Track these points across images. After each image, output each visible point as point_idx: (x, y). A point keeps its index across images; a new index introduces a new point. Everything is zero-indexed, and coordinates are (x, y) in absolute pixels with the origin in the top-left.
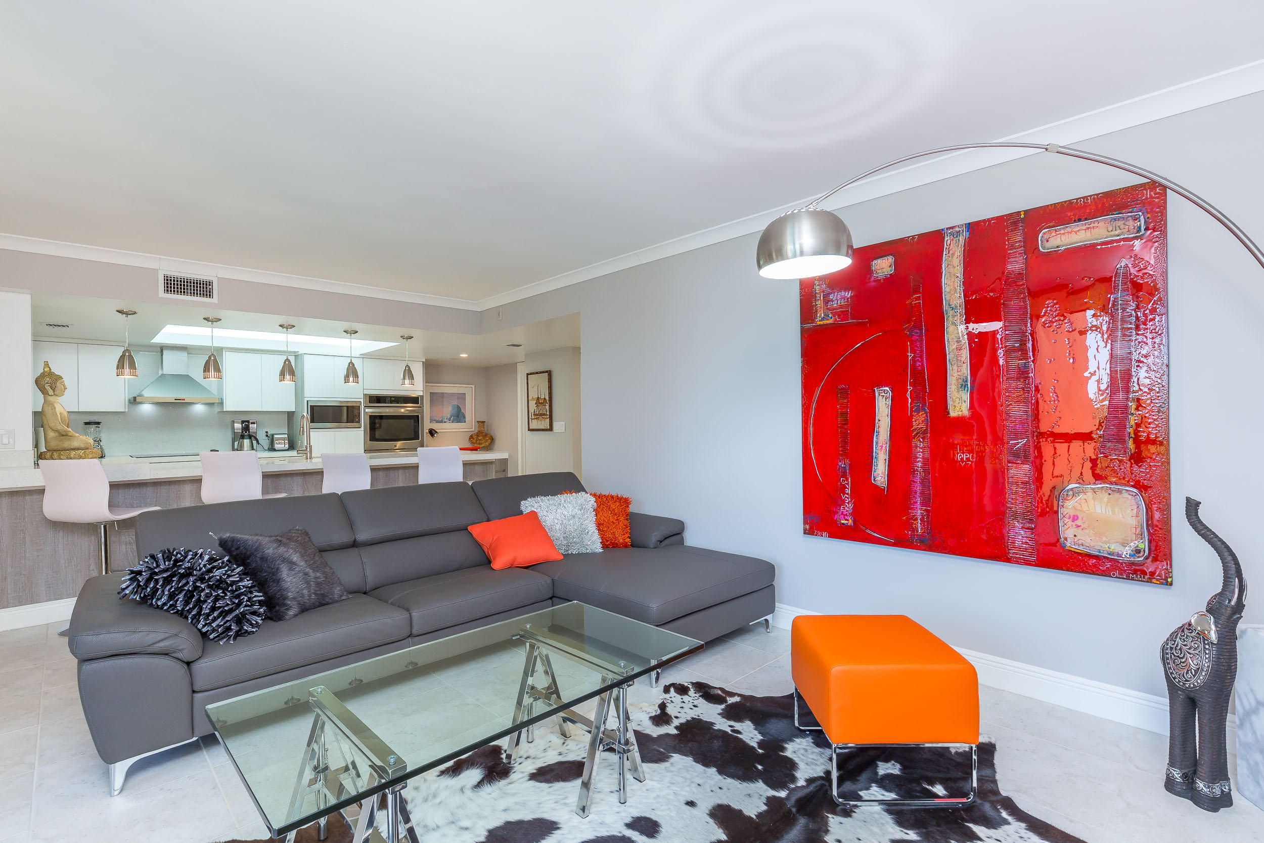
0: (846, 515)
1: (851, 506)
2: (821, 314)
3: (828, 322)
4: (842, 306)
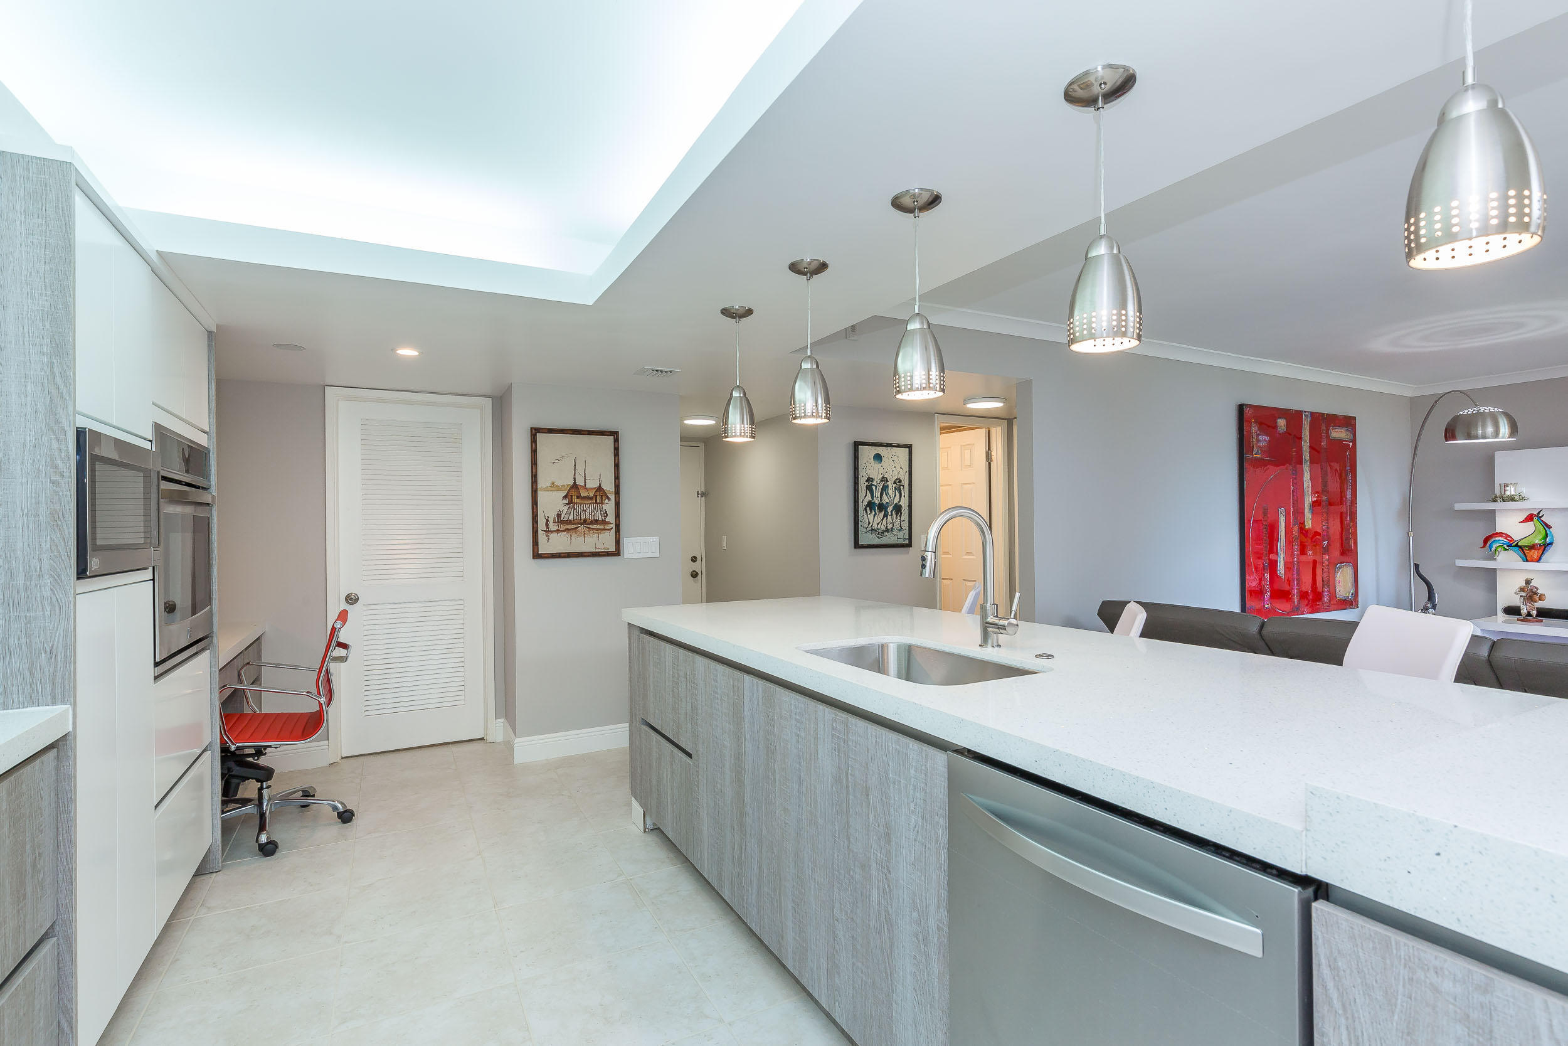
2: (1255, 450)
3: (1258, 456)
4: (1265, 447)
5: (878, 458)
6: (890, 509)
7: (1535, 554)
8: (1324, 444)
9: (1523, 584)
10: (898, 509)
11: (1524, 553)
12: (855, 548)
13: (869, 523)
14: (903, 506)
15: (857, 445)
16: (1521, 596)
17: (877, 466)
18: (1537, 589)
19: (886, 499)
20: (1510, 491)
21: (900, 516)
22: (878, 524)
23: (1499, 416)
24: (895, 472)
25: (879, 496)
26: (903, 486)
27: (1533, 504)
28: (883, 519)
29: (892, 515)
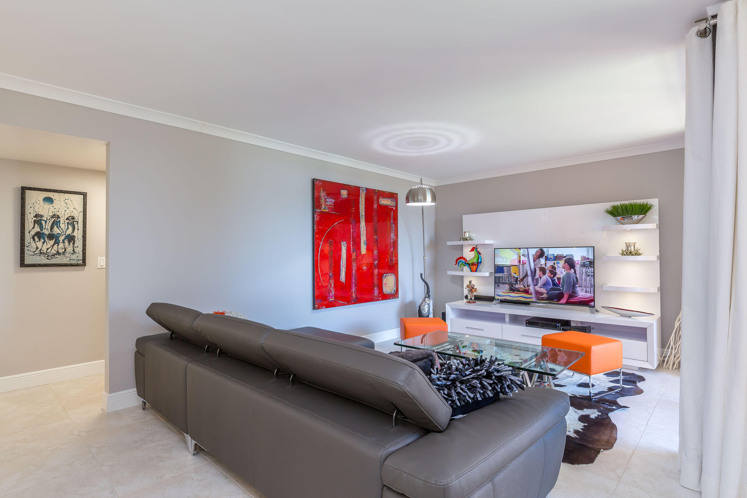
0: (332, 296)
1: (333, 292)
2: (323, 206)
3: (325, 211)
4: (331, 205)
5: (49, 200)
6: (61, 238)
7: (474, 268)
8: (375, 206)
9: (468, 283)
10: (71, 239)
11: (470, 267)
12: (21, 266)
13: (37, 248)
14: (76, 236)
15: (24, 189)
16: (468, 290)
17: (47, 206)
18: (474, 286)
19: (56, 231)
20: (467, 235)
21: (74, 244)
22: (48, 249)
23: (427, 190)
24: (68, 211)
25: (49, 228)
26: (77, 222)
27: (476, 242)
28: (53, 245)
29: (64, 242)
